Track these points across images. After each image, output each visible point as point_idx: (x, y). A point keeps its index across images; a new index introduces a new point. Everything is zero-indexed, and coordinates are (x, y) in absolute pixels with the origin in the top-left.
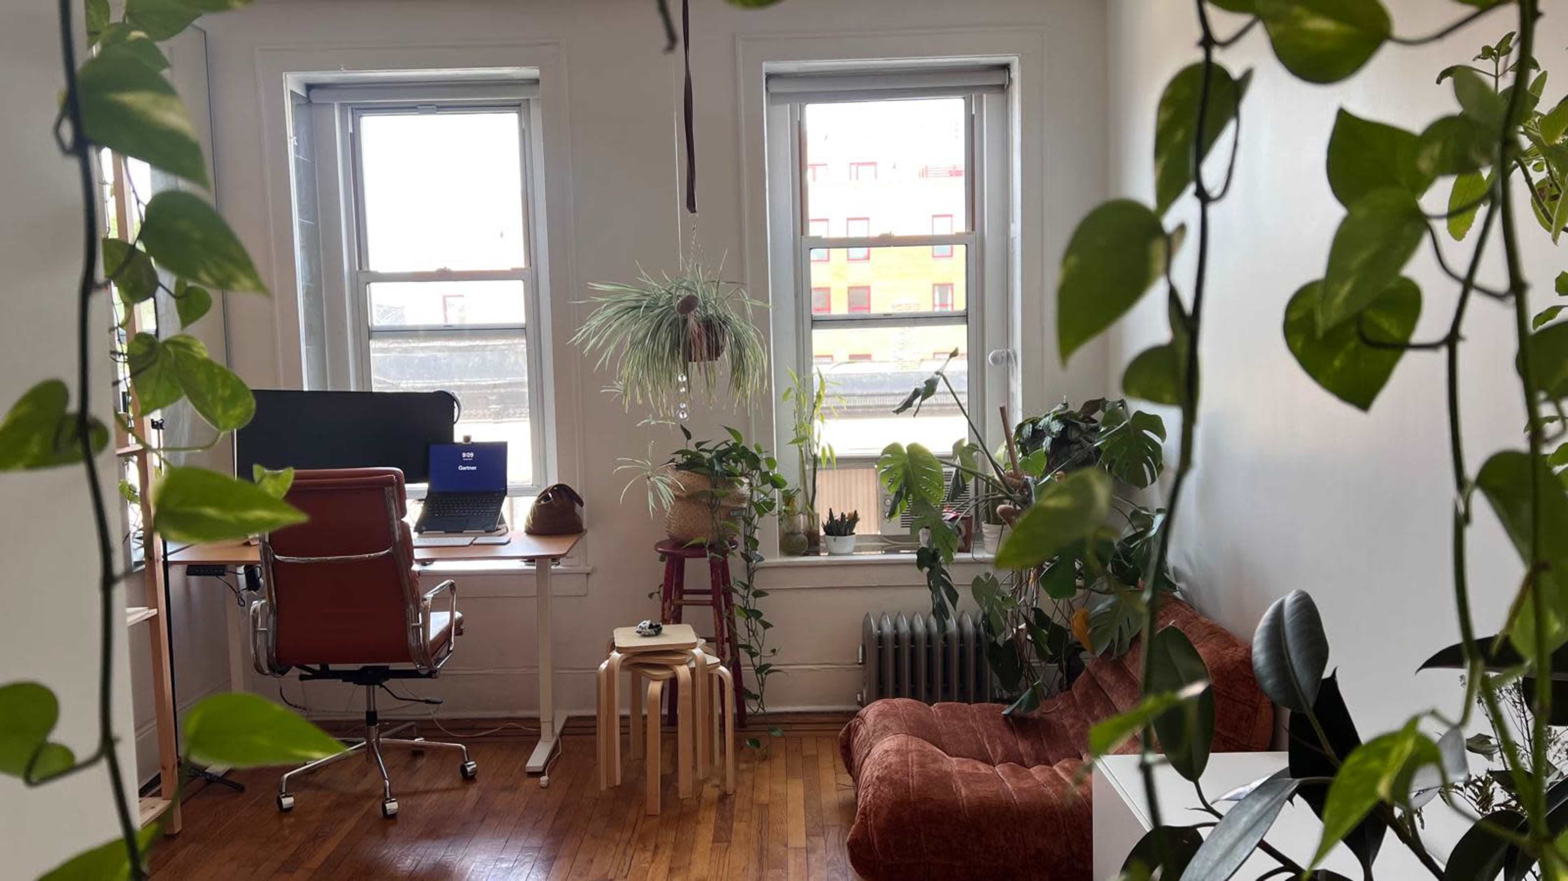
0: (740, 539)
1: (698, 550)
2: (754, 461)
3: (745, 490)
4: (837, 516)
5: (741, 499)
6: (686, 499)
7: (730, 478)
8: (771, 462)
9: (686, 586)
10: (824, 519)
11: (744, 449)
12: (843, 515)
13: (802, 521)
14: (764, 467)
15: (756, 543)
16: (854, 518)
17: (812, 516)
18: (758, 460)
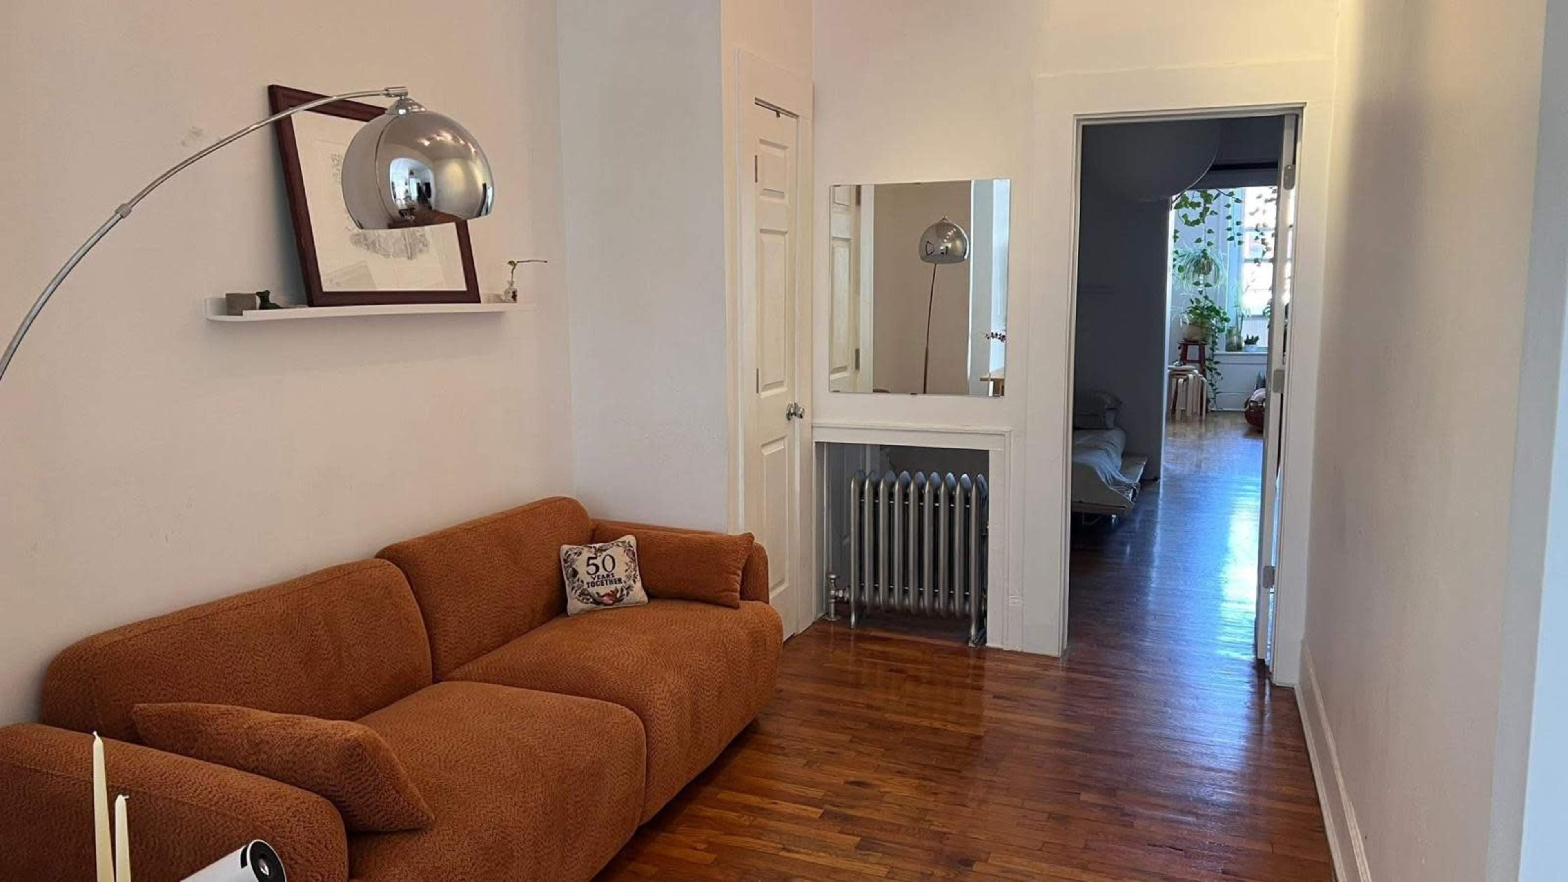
0: (1210, 341)
1: (1195, 343)
2: (1218, 312)
3: (1214, 322)
4: (1250, 337)
5: (1213, 325)
6: (1193, 324)
7: (1209, 317)
8: (1225, 313)
9: (1188, 358)
10: (1244, 338)
11: (1215, 308)
12: (1252, 337)
13: (1235, 339)
14: (1222, 315)
15: (1216, 344)
16: (1257, 338)
17: (1239, 337)
18: (1219, 312)
